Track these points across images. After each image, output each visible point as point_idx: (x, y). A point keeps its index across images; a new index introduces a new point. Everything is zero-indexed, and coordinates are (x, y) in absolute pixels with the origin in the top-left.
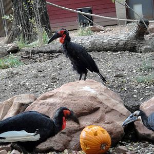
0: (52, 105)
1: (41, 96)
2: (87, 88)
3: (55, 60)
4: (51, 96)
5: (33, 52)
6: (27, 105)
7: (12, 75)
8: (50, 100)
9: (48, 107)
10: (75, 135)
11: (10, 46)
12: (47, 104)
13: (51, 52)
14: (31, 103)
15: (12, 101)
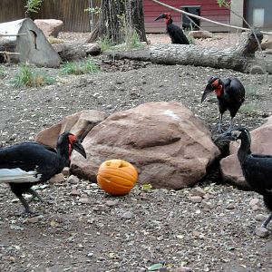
0: (124, 127)
1: (112, 115)
2: (169, 112)
3: (141, 71)
4: (124, 117)
5: (117, 57)
6: (95, 124)
7: (85, 84)
8: (122, 122)
9: (119, 130)
10: (146, 168)
11: (91, 46)
12: (118, 126)
13: (139, 59)
14: (100, 122)
15: (77, 117)
